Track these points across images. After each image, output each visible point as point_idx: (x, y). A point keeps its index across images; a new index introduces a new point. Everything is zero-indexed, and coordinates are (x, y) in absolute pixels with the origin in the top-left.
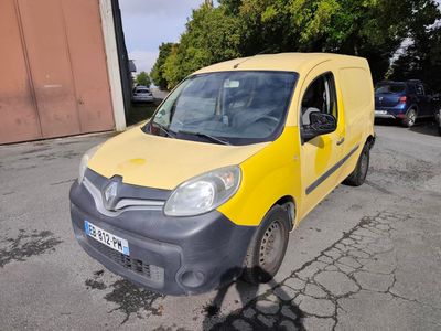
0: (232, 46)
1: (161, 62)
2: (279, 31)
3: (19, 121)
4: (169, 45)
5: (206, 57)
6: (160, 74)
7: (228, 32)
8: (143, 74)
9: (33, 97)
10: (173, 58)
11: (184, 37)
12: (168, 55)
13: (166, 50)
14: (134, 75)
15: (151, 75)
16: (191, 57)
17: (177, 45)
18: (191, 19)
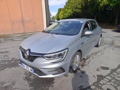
0: (79, 9)
1: (58, 14)
2: (93, 4)
3: (19, 28)
4: (61, 9)
5: (71, 12)
6: (58, 17)
7: (78, 4)
8: (54, 17)
9: (23, 22)
10: (62, 12)
11: (65, 6)
12: (60, 11)
13: (60, 10)
14: (51, 17)
15: (56, 17)
16: (66, 12)
17: (63, 9)
18: (67, 1)
